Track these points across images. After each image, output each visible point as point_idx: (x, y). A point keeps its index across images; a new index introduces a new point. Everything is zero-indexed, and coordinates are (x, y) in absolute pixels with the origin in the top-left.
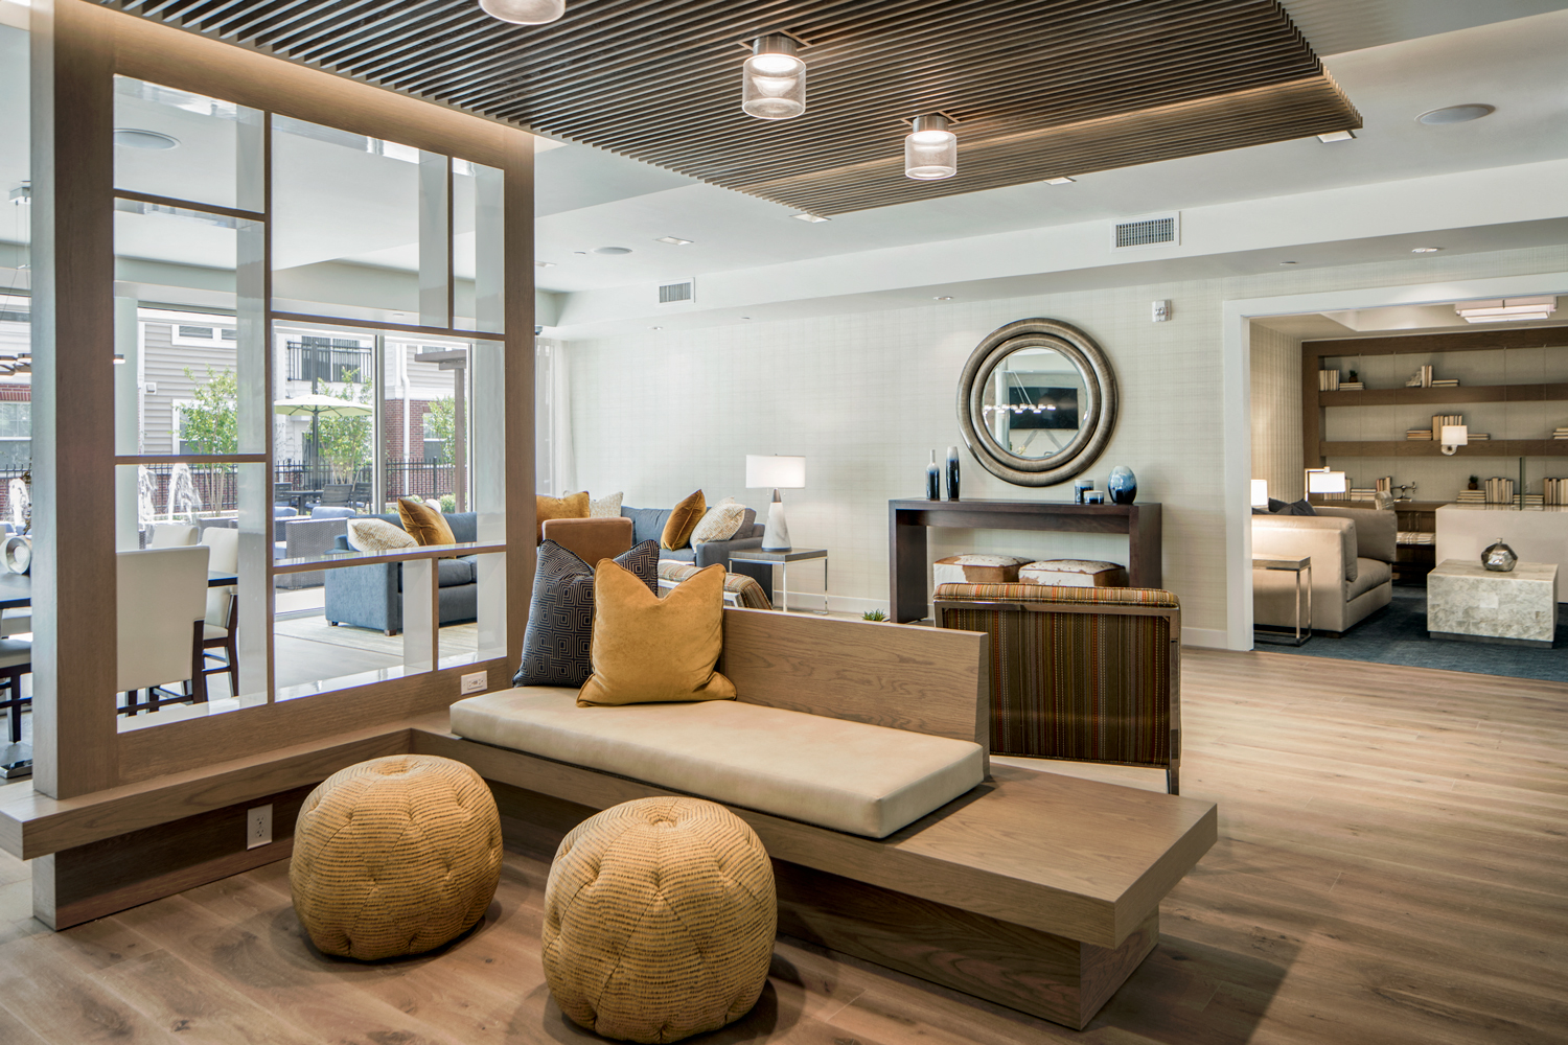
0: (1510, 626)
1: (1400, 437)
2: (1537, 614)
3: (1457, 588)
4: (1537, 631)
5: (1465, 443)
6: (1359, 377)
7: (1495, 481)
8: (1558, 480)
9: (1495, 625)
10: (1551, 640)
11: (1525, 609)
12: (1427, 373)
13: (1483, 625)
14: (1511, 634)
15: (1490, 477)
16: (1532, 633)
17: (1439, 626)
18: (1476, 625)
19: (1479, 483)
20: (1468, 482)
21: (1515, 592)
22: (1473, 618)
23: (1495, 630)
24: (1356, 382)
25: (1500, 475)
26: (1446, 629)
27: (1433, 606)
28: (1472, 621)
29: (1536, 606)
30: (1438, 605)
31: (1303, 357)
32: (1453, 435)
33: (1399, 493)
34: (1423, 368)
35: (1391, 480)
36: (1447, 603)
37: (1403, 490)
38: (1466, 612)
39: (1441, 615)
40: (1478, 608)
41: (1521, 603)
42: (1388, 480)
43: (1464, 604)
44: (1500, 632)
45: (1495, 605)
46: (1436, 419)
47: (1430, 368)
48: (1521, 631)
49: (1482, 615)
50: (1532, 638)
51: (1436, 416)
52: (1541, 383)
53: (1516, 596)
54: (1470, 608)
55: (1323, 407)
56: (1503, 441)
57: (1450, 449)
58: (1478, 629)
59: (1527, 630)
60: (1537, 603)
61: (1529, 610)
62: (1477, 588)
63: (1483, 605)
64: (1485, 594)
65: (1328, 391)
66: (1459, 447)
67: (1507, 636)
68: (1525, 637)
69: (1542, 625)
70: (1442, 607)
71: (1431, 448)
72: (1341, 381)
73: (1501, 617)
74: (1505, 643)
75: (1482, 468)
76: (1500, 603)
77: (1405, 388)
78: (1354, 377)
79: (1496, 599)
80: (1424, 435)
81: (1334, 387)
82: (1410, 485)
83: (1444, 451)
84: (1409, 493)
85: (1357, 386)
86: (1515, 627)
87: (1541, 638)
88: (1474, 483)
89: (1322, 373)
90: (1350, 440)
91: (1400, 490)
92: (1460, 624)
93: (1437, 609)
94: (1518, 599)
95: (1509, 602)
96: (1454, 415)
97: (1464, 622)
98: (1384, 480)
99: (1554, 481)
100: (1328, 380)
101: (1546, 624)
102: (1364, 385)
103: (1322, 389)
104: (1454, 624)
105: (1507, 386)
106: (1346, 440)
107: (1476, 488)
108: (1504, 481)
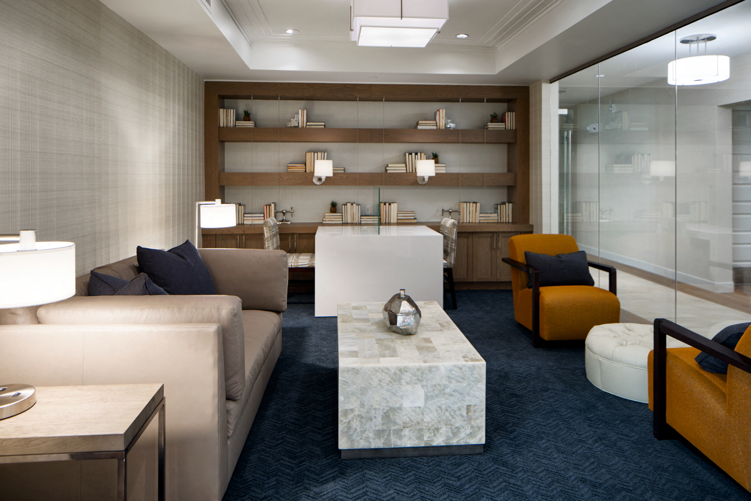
0: (437, 429)
1: (282, 169)
2: (468, 407)
3: (375, 382)
4: (468, 432)
5: (331, 174)
6: (251, 117)
7: (349, 205)
8: (390, 204)
9: (421, 430)
10: (483, 442)
11: (455, 403)
12: (302, 115)
13: (406, 432)
14: (439, 441)
15: (344, 203)
16: (462, 435)
17: (352, 441)
18: (398, 433)
19: (338, 207)
20: (329, 206)
21: (444, 382)
22: (395, 423)
23: (420, 437)
24: (249, 120)
25: (352, 202)
26: (362, 444)
27: (346, 413)
28: (393, 428)
29: (467, 398)
30: (352, 410)
31: (206, 95)
32: (323, 168)
33: (281, 217)
34: (300, 111)
35: (275, 205)
36: (362, 405)
37: (284, 214)
38: (387, 416)
39: (356, 424)
40: (400, 408)
41: (451, 395)
42: (273, 205)
43: (384, 404)
44: (426, 439)
45: (421, 403)
46: (308, 155)
47: (305, 111)
48: (450, 434)
49: (406, 419)
50: (462, 443)
51: (309, 152)
52: (382, 128)
53: (445, 386)
54: (393, 410)
55: (222, 142)
56: (356, 174)
57: (320, 179)
58: (400, 438)
59: (456, 432)
60: (468, 394)
61: (459, 404)
62: (400, 379)
63: (407, 404)
64: (409, 387)
65: (227, 128)
66: (327, 178)
67: (435, 444)
68: (454, 442)
69: (473, 423)
70: (357, 413)
71: (306, 179)
72: (237, 119)
73: (427, 419)
74: (431, 453)
75: (340, 195)
76: (427, 398)
77: (287, 127)
78: (247, 116)
79: (421, 392)
80: (299, 169)
81: (231, 124)
82: (289, 209)
83: (315, 181)
84: (288, 217)
85: (250, 124)
86: (444, 430)
87: (473, 441)
88: (334, 208)
89: (221, 110)
90: (244, 171)
91: (282, 214)
92: (379, 433)
93: (350, 416)
94: (448, 391)
95: (437, 396)
96: (321, 152)
97: (383, 431)
98: (270, 205)
99: (387, 204)
100: (226, 118)
101: (477, 421)
102: (255, 124)
103: (222, 125)
104: (371, 435)
105: (359, 129)
106: (240, 171)
107: (335, 212)
108: (354, 205)
